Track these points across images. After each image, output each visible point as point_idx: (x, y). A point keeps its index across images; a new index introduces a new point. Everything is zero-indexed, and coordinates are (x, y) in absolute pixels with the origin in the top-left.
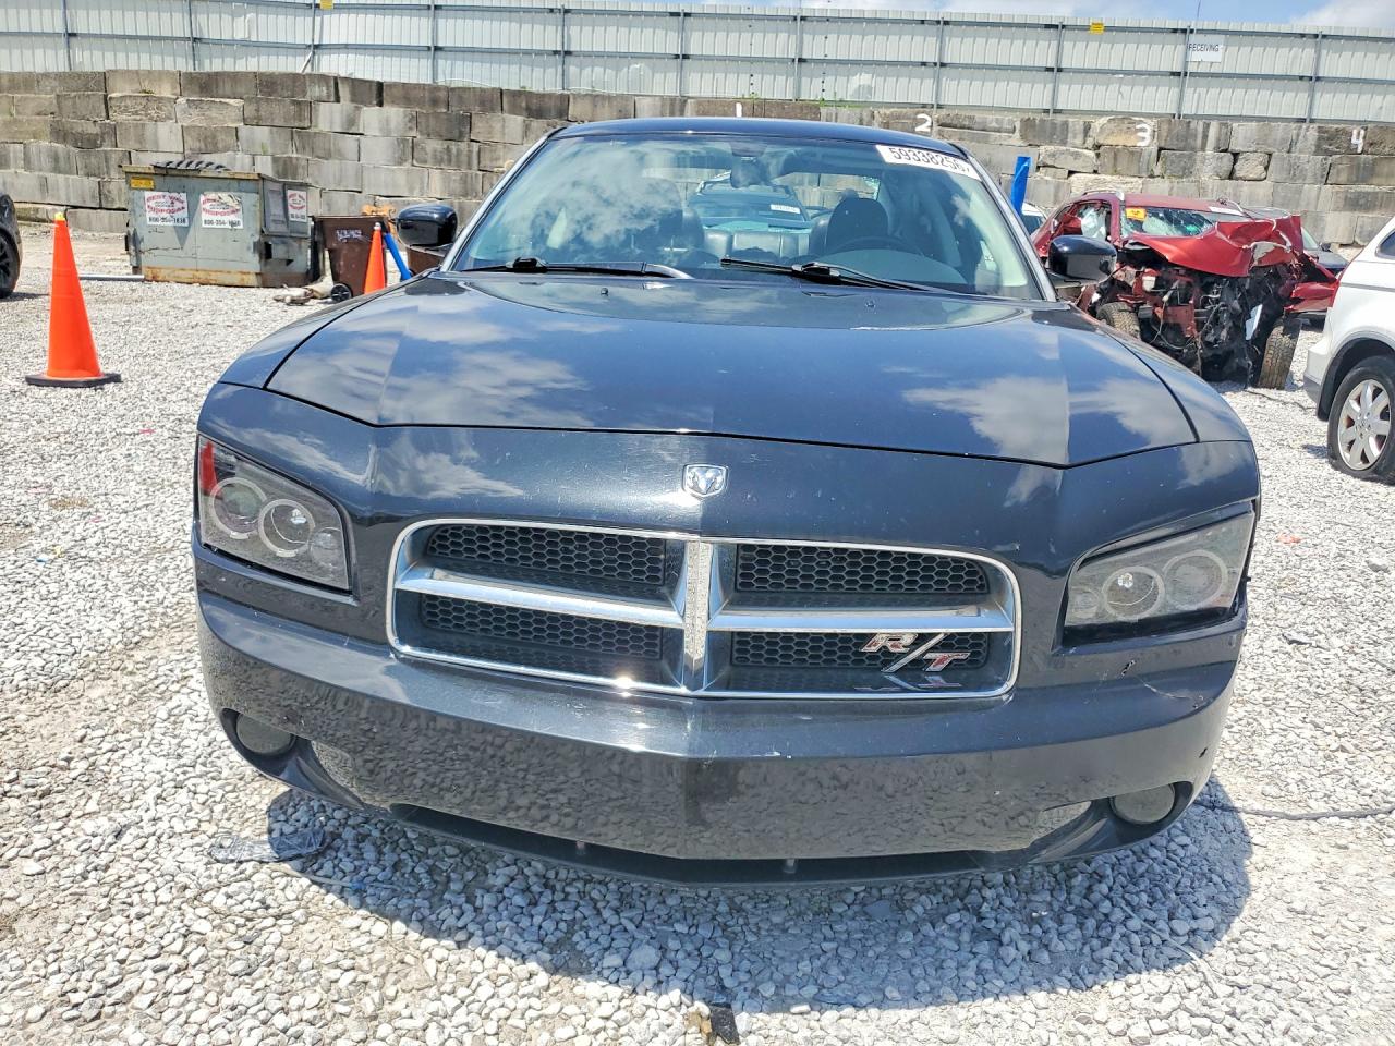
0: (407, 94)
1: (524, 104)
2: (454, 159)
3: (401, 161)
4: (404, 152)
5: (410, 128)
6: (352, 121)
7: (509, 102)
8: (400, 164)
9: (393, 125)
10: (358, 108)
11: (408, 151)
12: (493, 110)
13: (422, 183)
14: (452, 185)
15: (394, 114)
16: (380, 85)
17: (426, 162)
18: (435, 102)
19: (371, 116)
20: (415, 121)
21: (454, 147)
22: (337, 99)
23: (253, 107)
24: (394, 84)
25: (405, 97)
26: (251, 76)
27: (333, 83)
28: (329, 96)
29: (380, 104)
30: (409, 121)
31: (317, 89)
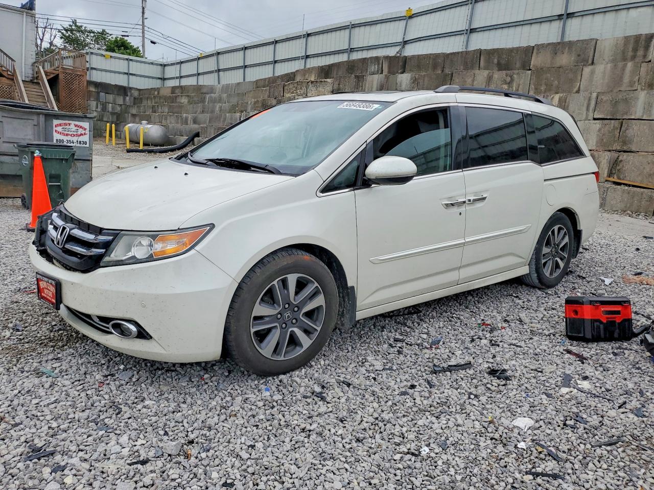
1: (496, 61)
5: (413, 87)
6: (382, 87)
7: (485, 61)
9: (403, 86)
10: (387, 77)
12: (472, 68)
16: (405, 59)
18: (435, 67)
20: (417, 80)
22: (382, 73)
23: (337, 83)
24: (413, 56)
25: (418, 65)
26: (345, 63)
27: (381, 62)
28: (378, 71)
29: (402, 73)
30: (413, 83)
31: (373, 67)
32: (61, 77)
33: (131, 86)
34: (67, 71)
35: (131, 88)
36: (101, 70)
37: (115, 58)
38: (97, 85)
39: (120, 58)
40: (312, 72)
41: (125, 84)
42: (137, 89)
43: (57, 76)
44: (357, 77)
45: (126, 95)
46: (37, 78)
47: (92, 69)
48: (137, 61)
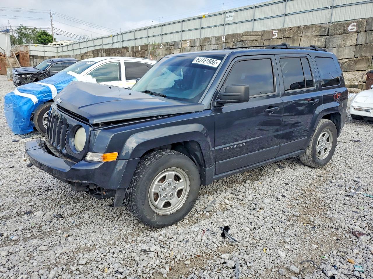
33: (46, 56)
34: (22, 53)
35: (45, 57)
36: (34, 51)
37: (39, 46)
38: (33, 56)
39: (41, 46)
41: (43, 55)
43: (19, 54)
45: (44, 59)
46: (13, 55)
47: (31, 50)
48: (47, 47)
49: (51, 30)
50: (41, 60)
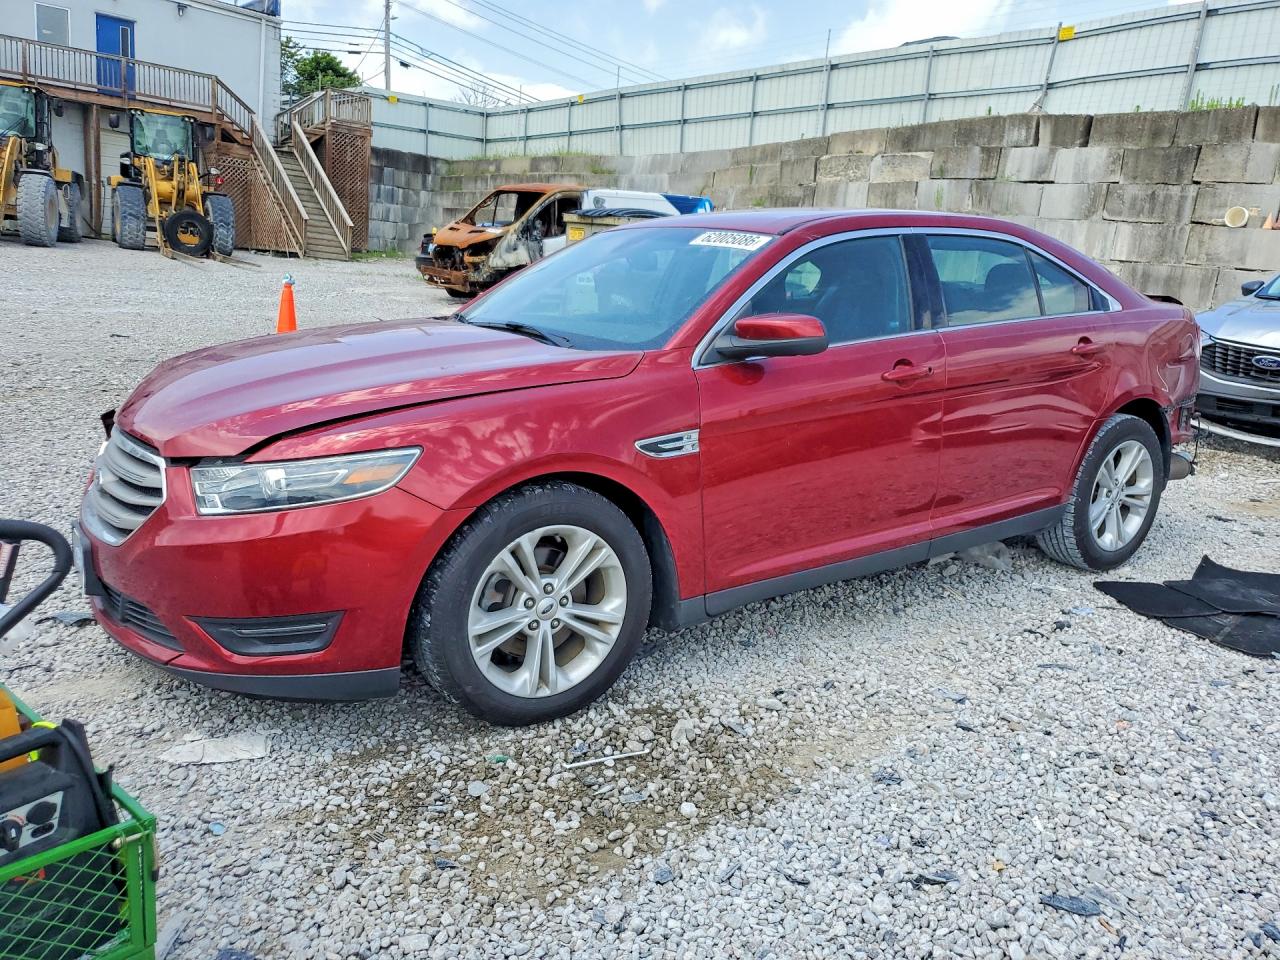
0: (1121, 126)
2: (1158, 208)
3: (1088, 214)
4: (1094, 201)
5: (1113, 171)
6: (1043, 169)
7: (1267, 127)
8: (1087, 217)
9: (1091, 168)
10: (1053, 152)
11: (1099, 200)
12: (1238, 137)
13: (1105, 238)
14: (1146, 242)
15: (1097, 154)
16: (1090, 121)
17: (1120, 214)
18: (1156, 134)
19: (1068, 158)
20: (1120, 161)
21: (1161, 192)
22: (1036, 142)
23: (942, 159)
24: (1107, 117)
25: (1117, 132)
26: (952, 125)
27: (1034, 124)
28: (1027, 140)
29: (1085, 144)
30: (1113, 163)
31: (1016, 133)
32: (329, 140)
33: (430, 154)
34: (339, 130)
35: (435, 159)
36: (382, 126)
38: (380, 154)
40: (871, 138)
41: (422, 152)
42: (447, 162)
43: (322, 138)
44: (987, 151)
46: (283, 143)
49: (382, 42)
50: (412, 176)
